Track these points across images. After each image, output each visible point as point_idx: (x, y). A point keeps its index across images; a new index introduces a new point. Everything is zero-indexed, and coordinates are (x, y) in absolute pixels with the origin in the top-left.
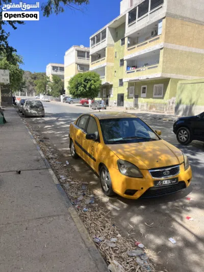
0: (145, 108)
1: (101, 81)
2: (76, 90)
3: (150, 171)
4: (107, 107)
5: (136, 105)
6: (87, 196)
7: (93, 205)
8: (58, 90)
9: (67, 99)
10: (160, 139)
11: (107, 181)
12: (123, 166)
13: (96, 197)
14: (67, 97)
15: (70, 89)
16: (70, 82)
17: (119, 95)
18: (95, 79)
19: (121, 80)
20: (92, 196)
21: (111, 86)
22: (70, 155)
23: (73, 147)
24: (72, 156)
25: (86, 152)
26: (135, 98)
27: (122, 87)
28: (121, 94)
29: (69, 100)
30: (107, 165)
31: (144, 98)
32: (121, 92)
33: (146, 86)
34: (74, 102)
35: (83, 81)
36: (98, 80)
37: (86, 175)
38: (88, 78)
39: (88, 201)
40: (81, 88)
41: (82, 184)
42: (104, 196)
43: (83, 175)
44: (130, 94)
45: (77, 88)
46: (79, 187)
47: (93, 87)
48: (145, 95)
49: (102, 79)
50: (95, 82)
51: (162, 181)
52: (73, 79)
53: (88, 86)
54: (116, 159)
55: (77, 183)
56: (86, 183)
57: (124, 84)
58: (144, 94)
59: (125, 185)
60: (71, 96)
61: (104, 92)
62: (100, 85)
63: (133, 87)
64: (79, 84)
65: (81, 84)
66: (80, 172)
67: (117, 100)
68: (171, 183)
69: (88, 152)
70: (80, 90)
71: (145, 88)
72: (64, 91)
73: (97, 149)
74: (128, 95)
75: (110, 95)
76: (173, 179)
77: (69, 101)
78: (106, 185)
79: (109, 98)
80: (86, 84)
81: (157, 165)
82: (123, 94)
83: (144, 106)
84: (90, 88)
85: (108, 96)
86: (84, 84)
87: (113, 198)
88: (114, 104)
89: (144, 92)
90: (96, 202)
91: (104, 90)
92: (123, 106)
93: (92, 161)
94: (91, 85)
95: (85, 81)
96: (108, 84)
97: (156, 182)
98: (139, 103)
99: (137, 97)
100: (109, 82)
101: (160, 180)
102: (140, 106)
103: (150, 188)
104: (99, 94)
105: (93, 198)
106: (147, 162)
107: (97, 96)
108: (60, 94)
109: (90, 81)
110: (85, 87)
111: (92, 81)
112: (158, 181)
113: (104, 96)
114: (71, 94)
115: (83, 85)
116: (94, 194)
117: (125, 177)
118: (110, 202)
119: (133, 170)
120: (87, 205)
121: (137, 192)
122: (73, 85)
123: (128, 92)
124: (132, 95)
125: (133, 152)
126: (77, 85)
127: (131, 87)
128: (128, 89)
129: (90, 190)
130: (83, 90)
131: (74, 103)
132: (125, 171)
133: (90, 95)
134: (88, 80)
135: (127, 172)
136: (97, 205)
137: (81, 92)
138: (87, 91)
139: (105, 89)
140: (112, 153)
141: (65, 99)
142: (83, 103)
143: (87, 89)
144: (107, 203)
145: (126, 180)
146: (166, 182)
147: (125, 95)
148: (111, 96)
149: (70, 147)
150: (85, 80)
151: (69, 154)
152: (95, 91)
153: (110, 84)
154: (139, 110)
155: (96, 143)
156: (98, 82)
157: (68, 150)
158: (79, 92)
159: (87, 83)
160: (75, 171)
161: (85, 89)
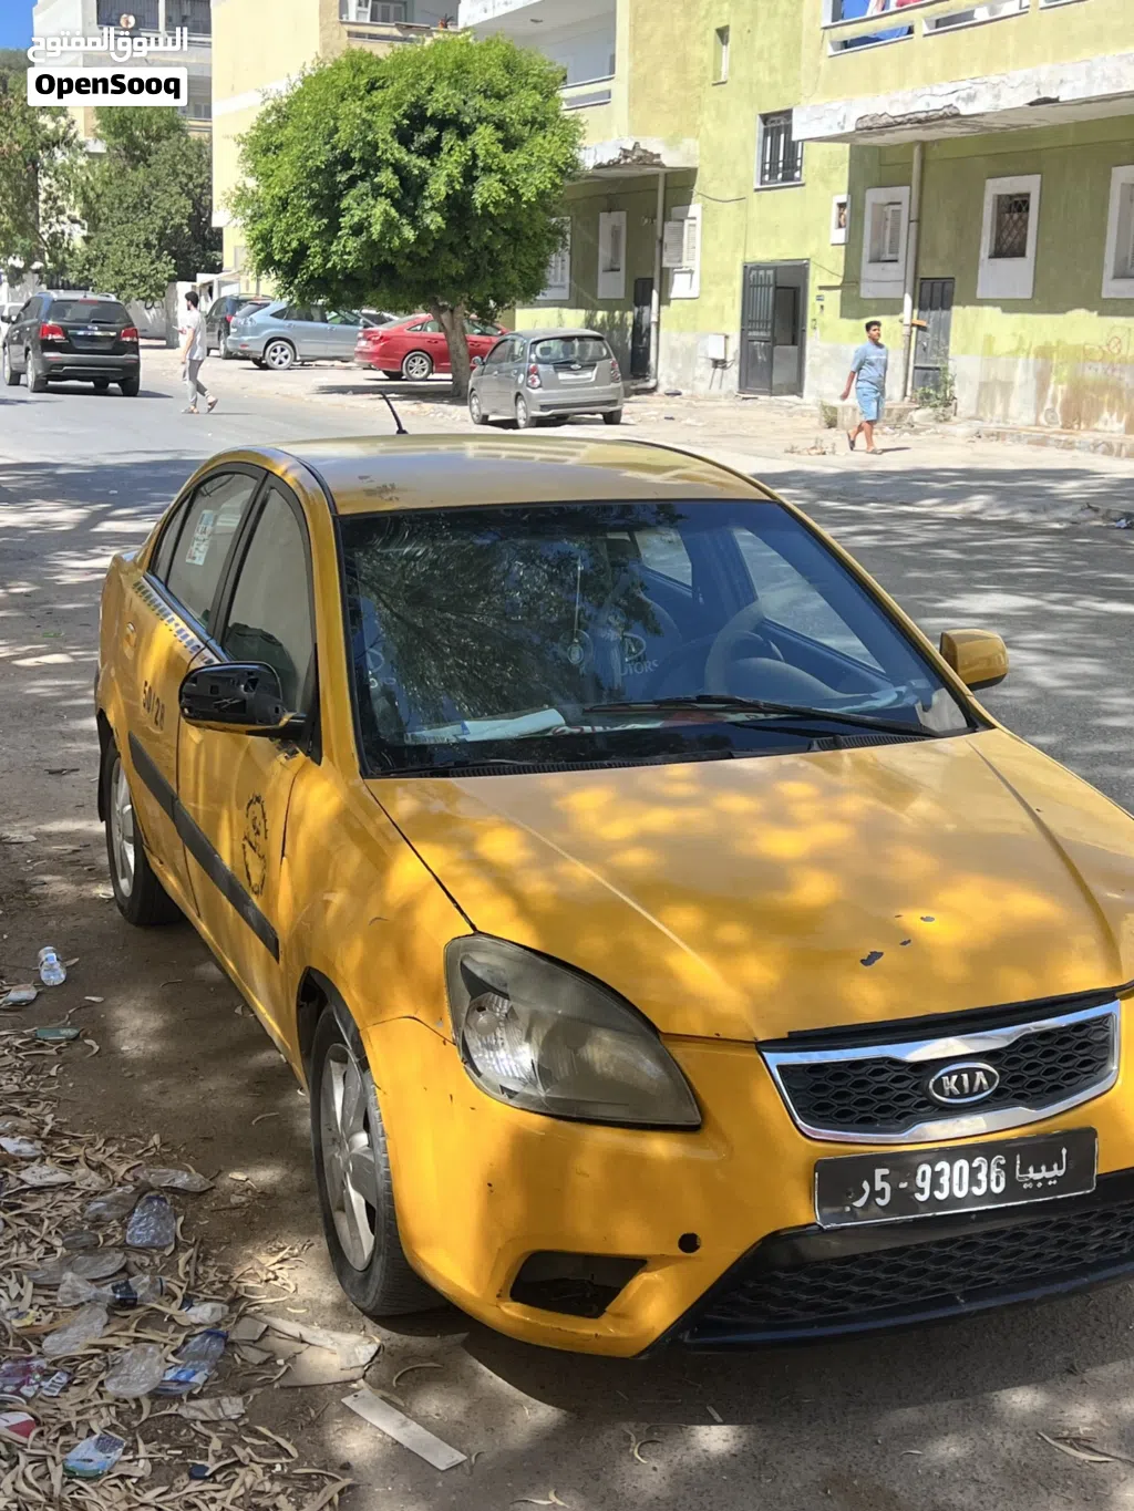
0: (1020, 411)
1: (570, 134)
2: (316, 224)
3: (775, 1059)
4: (631, 408)
5: (931, 383)
6: (154, 1319)
7: (187, 1411)
8: (147, 226)
9: (237, 319)
10: (974, 722)
11: (359, 1160)
12: (503, 1006)
13: (241, 1332)
14: (238, 303)
15: (265, 214)
16: (264, 147)
17: (753, 278)
18: (507, 110)
19: (776, 124)
20: (202, 1313)
21: (680, 184)
22: (104, 891)
23: (122, 806)
24: (118, 899)
25: (206, 856)
26: (922, 304)
27: (785, 199)
28: (777, 268)
29: (256, 326)
30: (352, 997)
31: (1010, 306)
32: (774, 250)
33: (1030, 184)
34: (305, 348)
35: (383, 131)
36: (538, 124)
37: (219, 1090)
38: (442, 99)
39: (142, 1372)
40: (369, 210)
41: (143, 1190)
42: (341, 1318)
43: (181, 1098)
44: (869, 271)
45: (328, 207)
46: (98, 1222)
47: (487, 191)
48: (1016, 275)
49: (587, 115)
50: (510, 144)
51: (902, 1166)
52: (283, 114)
53: (438, 187)
54: (437, 928)
55: (95, 1181)
56: (182, 1180)
57: (813, 160)
58: (1004, 264)
59: (514, 1206)
60: (270, 285)
61: (604, 253)
62: (568, 169)
63: (902, 193)
64: (346, 161)
65: (372, 164)
66: (156, 1067)
67: (734, 328)
68: (1013, 1188)
69: (226, 853)
70: (358, 230)
71: (1018, 204)
72: (215, 240)
73: (291, 824)
74: (851, 281)
75: (665, 277)
76: (1037, 1150)
77: (255, 345)
78: (357, 1200)
79: (652, 313)
80: (417, 163)
81: (869, 1000)
82: (800, 270)
83: (1006, 387)
84: (457, 206)
85: (646, 286)
86: (398, 168)
87: (418, 1342)
88: (704, 370)
89: (1009, 247)
90: (229, 1378)
91: (608, 222)
92: (796, 388)
93: (255, 947)
94: (469, 176)
95: (404, 137)
96: (648, 159)
97: (836, 1180)
98: (964, 364)
99: (935, 295)
100: (652, 145)
101: (880, 1160)
102: (964, 396)
103: (774, 1238)
104: (559, 268)
105: (213, 1332)
106: (759, 971)
107: (530, 289)
108: (166, 267)
109: (464, 132)
110: (410, 190)
111: (484, 137)
112: (865, 1166)
113: (612, 285)
114: (267, 263)
115: (387, 178)
116: (236, 1300)
117: (506, 1117)
118: (376, 1385)
119: (604, 1051)
120: (125, 1409)
121: (643, 1278)
122: (286, 171)
123: (852, 246)
124: (889, 280)
125: (635, 858)
126: (328, 171)
127: (875, 196)
128: (852, 213)
129: (203, 1258)
130: (390, 226)
131: (305, 363)
132: (515, 1059)
133: (457, 282)
134: (443, 123)
135: (544, 1072)
136: (233, 1407)
137: (371, 245)
138: (424, 235)
139: (619, 218)
140: (407, 872)
141: (219, 322)
142: (391, 358)
143: (434, 221)
144: (345, 1386)
145: (524, 1149)
146: (956, 1183)
147: (816, 279)
148: (680, 286)
149: (105, 812)
150: (416, 124)
151: (95, 875)
152: (515, 235)
153: (671, 160)
154: (960, 429)
155: (281, 767)
156: (543, 145)
157: (96, 838)
158: (347, 250)
159: (432, 150)
160: (109, 1052)
161: (414, 221)
